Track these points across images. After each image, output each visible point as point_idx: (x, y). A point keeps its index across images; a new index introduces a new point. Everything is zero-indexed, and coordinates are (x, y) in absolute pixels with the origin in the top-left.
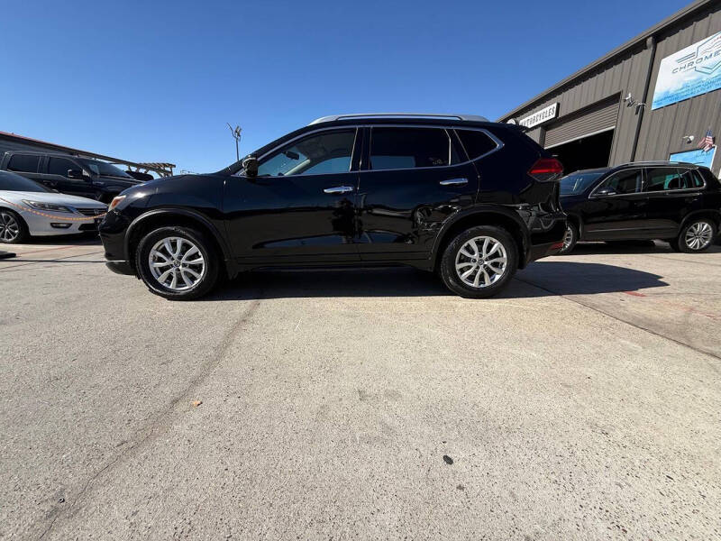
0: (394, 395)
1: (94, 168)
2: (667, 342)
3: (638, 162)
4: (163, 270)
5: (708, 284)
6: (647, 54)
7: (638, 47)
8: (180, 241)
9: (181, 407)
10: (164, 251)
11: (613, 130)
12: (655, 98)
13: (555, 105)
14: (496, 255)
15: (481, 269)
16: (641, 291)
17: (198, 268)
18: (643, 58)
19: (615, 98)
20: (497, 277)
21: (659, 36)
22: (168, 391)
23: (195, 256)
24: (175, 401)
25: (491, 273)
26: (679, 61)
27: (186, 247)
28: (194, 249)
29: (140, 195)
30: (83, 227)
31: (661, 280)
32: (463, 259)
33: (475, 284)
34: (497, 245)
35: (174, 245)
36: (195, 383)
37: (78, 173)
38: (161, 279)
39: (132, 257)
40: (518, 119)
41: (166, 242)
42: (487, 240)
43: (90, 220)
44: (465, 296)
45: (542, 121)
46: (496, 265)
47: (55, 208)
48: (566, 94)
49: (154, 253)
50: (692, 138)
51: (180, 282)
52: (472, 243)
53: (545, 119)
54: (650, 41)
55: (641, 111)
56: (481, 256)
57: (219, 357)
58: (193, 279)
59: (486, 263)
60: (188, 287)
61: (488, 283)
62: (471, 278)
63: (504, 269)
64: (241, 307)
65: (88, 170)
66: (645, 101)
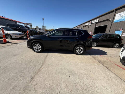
4: (35, 48)
6: (114, 13)
7: (113, 11)
13: (98, 19)
14: (82, 49)
16: (103, 55)
17: (40, 48)
20: (82, 52)
21: (116, 10)
22: (39, 66)
24: (40, 68)
25: (81, 52)
26: (119, 15)
27: (38, 45)
28: (40, 46)
29: (32, 38)
30: (20, 37)
31: (107, 53)
32: (77, 50)
35: (37, 45)
36: (42, 66)
38: (35, 50)
39: (31, 46)
40: (92, 21)
41: (36, 45)
42: (81, 47)
44: (77, 55)
46: (81, 51)
49: (34, 46)
51: (37, 50)
52: (78, 47)
56: (79, 49)
57: (44, 62)
58: (39, 50)
60: (39, 51)
61: (80, 53)
62: (78, 52)
64: (46, 54)
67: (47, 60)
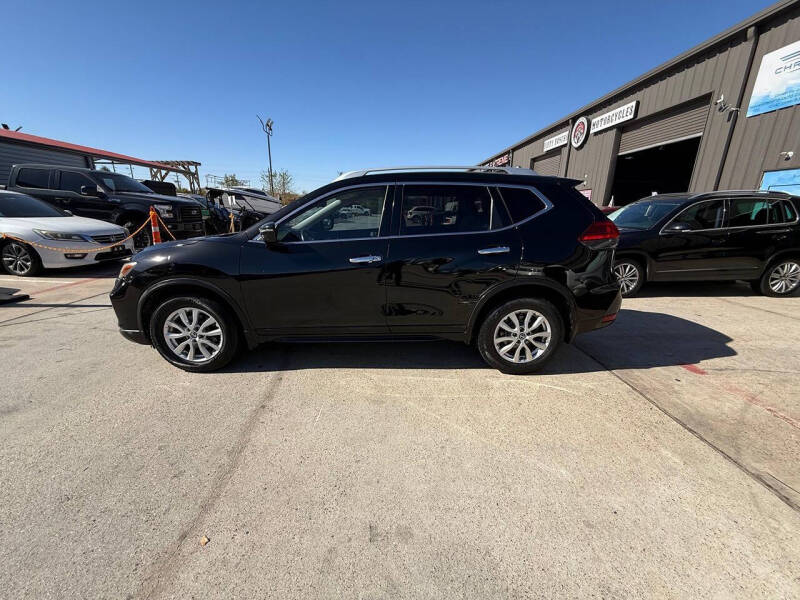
0: (405, 534)
1: (109, 182)
2: (713, 454)
3: (723, 191)
4: (180, 341)
5: (782, 353)
6: (745, 47)
7: (737, 38)
8: (195, 312)
9: (188, 546)
10: (178, 321)
11: (699, 138)
12: (752, 102)
13: (634, 104)
14: (540, 329)
15: (522, 344)
16: (703, 364)
17: (216, 340)
18: (740, 52)
19: (705, 99)
20: (540, 353)
21: (762, 26)
22: (178, 518)
23: (212, 327)
24: (183, 537)
25: (532, 348)
26: (785, 59)
27: (202, 318)
28: (211, 320)
30: (99, 256)
31: (729, 345)
32: (502, 333)
33: (515, 359)
34: (540, 319)
35: (189, 314)
36: (205, 508)
37: (91, 190)
38: (178, 351)
39: (146, 327)
40: (590, 117)
41: (181, 313)
42: (530, 313)
43: (106, 248)
45: (618, 121)
46: (538, 339)
47: (68, 237)
48: (647, 91)
49: (168, 323)
50: (791, 154)
52: (513, 316)
53: (622, 120)
54: (751, 31)
55: (734, 117)
56: (522, 330)
57: (233, 466)
58: (211, 350)
59: (527, 338)
60: (206, 358)
61: (529, 358)
62: (512, 352)
63: (547, 344)
65: (103, 185)
66: (739, 105)
67: (260, 437)
